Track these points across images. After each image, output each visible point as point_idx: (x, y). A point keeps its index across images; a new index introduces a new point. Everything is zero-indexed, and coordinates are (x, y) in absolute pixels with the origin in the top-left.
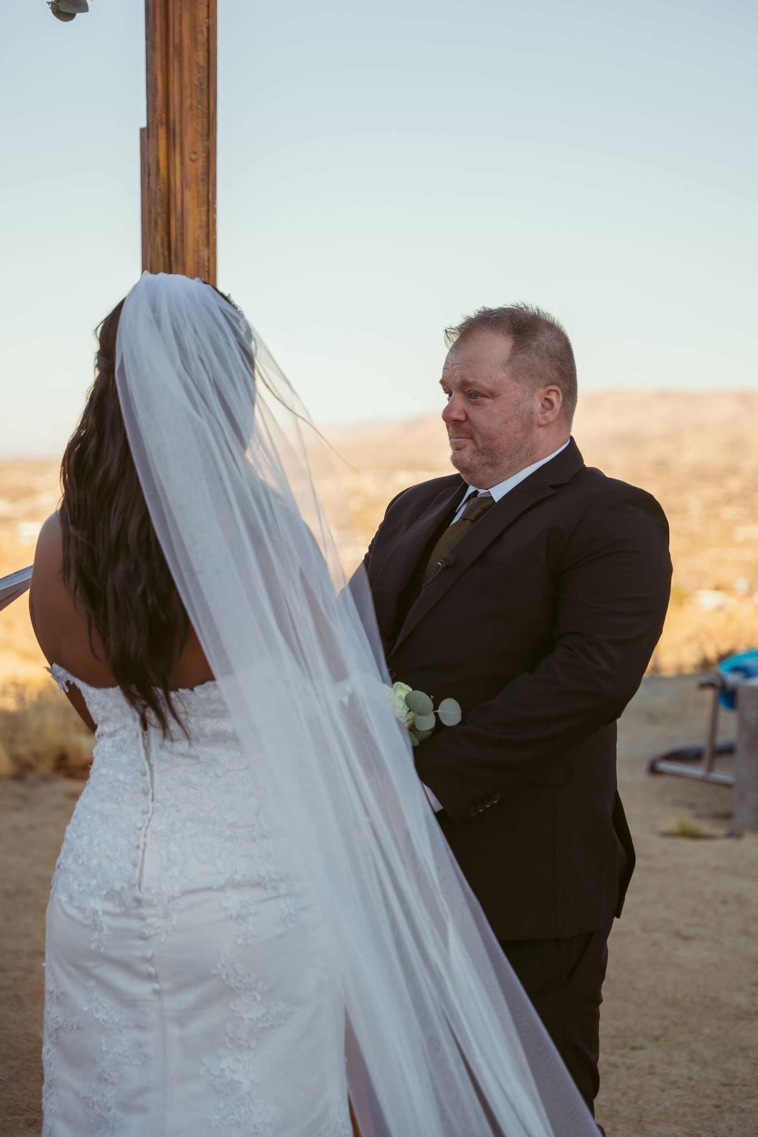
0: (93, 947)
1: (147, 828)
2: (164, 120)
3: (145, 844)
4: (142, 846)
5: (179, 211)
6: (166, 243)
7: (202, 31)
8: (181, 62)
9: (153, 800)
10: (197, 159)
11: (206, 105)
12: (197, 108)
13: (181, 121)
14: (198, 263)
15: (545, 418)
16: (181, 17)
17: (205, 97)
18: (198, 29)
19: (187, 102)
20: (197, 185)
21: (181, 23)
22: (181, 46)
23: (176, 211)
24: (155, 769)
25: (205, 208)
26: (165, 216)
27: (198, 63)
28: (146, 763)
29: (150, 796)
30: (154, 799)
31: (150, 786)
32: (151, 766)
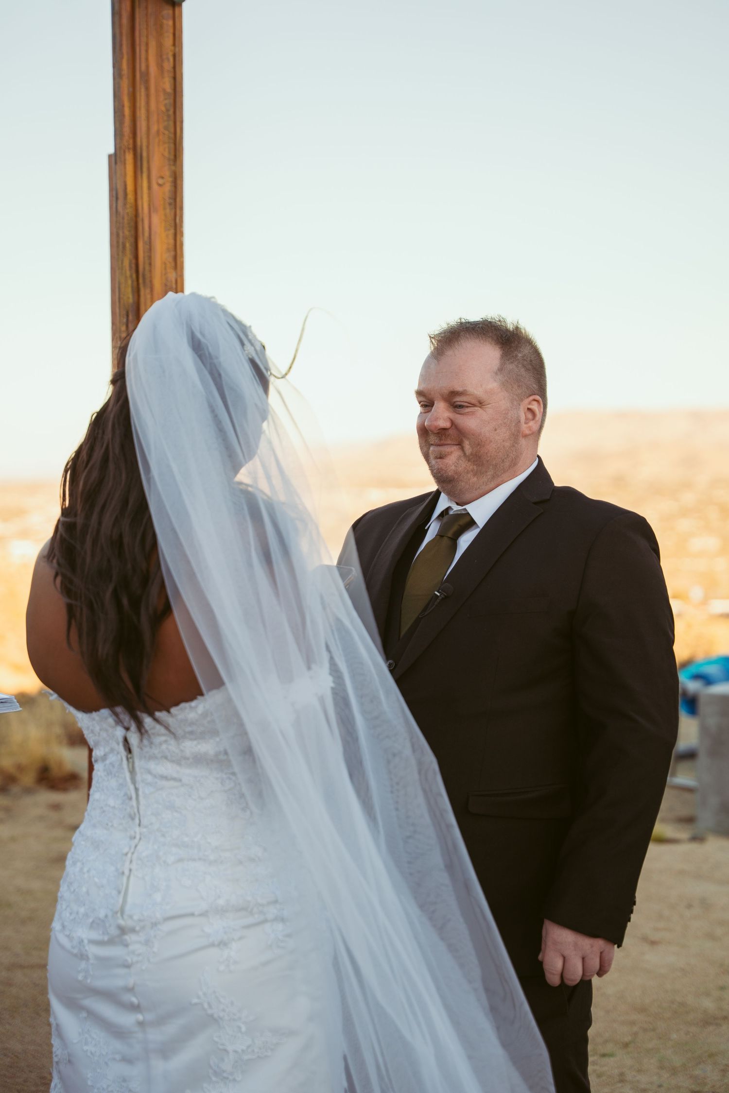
0: (80, 977)
1: (133, 853)
2: (131, 146)
3: (130, 870)
4: (127, 872)
5: (147, 234)
6: (133, 266)
7: (168, 59)
8: (147, 89)
9: (139, 825)
10: (164, 184)
11: (172, 130)
12: (164, 134)
13: (148, 147)
15: (530, 428)
16: (147, 44)
17: (171, 123)
18: (165, 57)
19: (154, 128)
20: (165, 209)
21: (147, 51)
22: (147, 73)
23: (143, 235)
24: (140, 793)
25: (172, 231)
26: (132, 240)
27: (164, 90)
28: (132, 787)
29: (137, 821)
30: (141, 824)
31: (136, 810)
32: (137, 790)
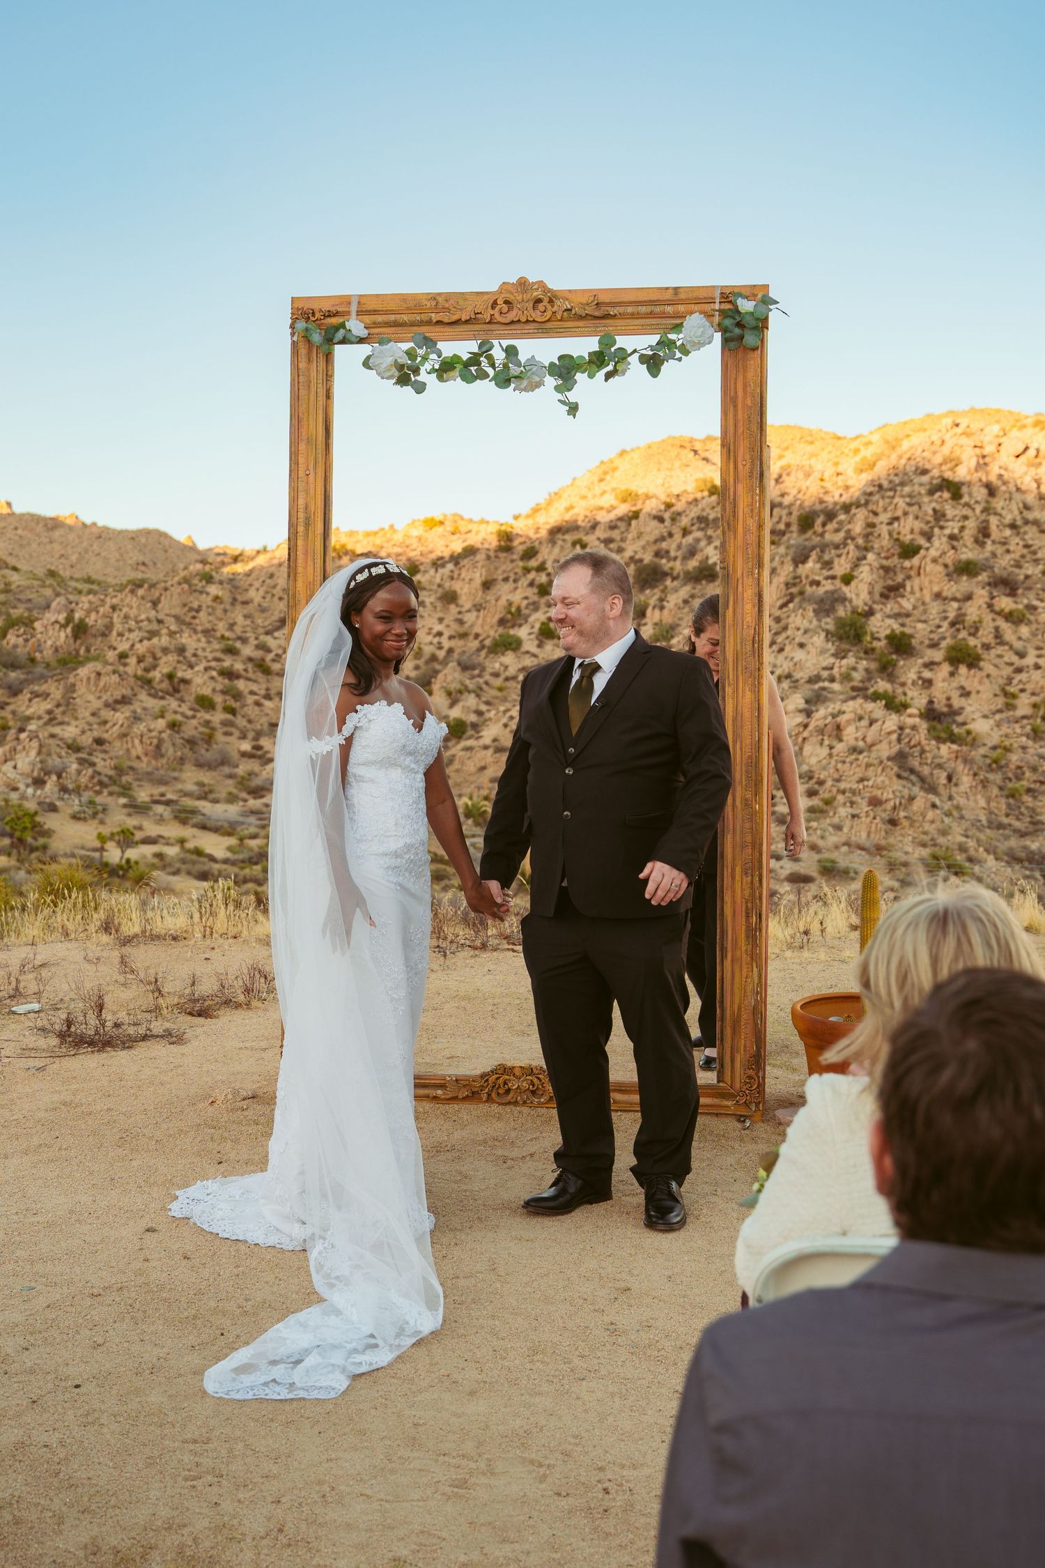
8: (735, 406)
10: (746, 465)
12: (746, 433)
15: (614, 614)
18: (747, 385)
19: (740, 431)
20: (746, 481)
21: (735, 383)
22: (736, 396)
23: (729, 499)
25: (750, 494)
27: (746, 406)
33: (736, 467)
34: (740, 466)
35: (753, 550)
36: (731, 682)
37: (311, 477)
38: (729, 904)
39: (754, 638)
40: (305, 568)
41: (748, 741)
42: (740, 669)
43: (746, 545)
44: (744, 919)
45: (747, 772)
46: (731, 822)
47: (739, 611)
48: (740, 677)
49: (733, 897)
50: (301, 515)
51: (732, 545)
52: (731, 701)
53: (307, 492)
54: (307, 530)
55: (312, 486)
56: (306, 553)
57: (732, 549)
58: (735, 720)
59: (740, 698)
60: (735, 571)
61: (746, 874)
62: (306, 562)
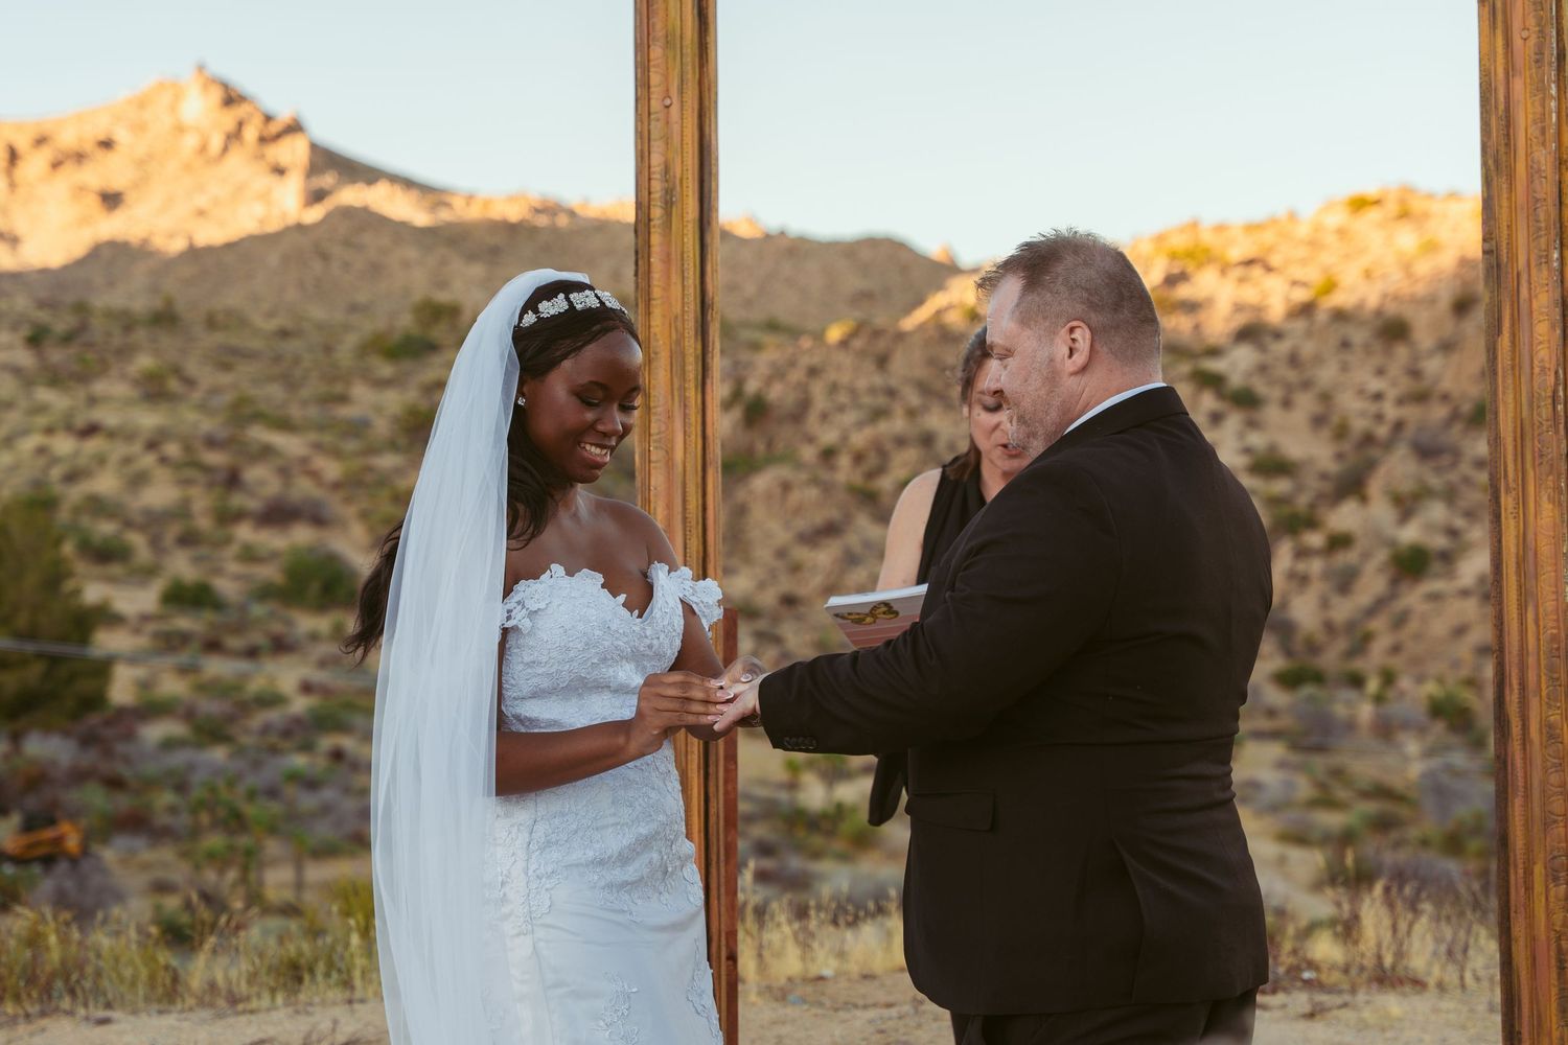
5: (1502, 107)
10: (1528, 36)
14: (1532, 167)
15: (1074, 363)
20: (1530, 69)
23: (1496, 107)
33: (1508, 43)
34: (1518, 42)
35: (1547, 213)
36: (1512, 485)
37: (675, 110)
38: (1522, 943)
39: (1555, 392)
40: (667, 288)
41: (1550, 605)
42: (1529, 457)
43: (1534, 202)
44: (1554, 975)
45: (1551, 669)
46: (1520, 774)
47: (1524, 338)
48: (1531, 474)
49: (1530, 926)
50: (657, 186)
51: (1505, 203)
52: (1512, 522)
53: (667, 140)
54: (668, 213)
55: (676, 128)
56: (667, 260)
57: (1505, 211)
58: (1521, 562)
59: (1531, 518)
60: (1512, 257)
61: (1556, 879)
62: (669, 277)
